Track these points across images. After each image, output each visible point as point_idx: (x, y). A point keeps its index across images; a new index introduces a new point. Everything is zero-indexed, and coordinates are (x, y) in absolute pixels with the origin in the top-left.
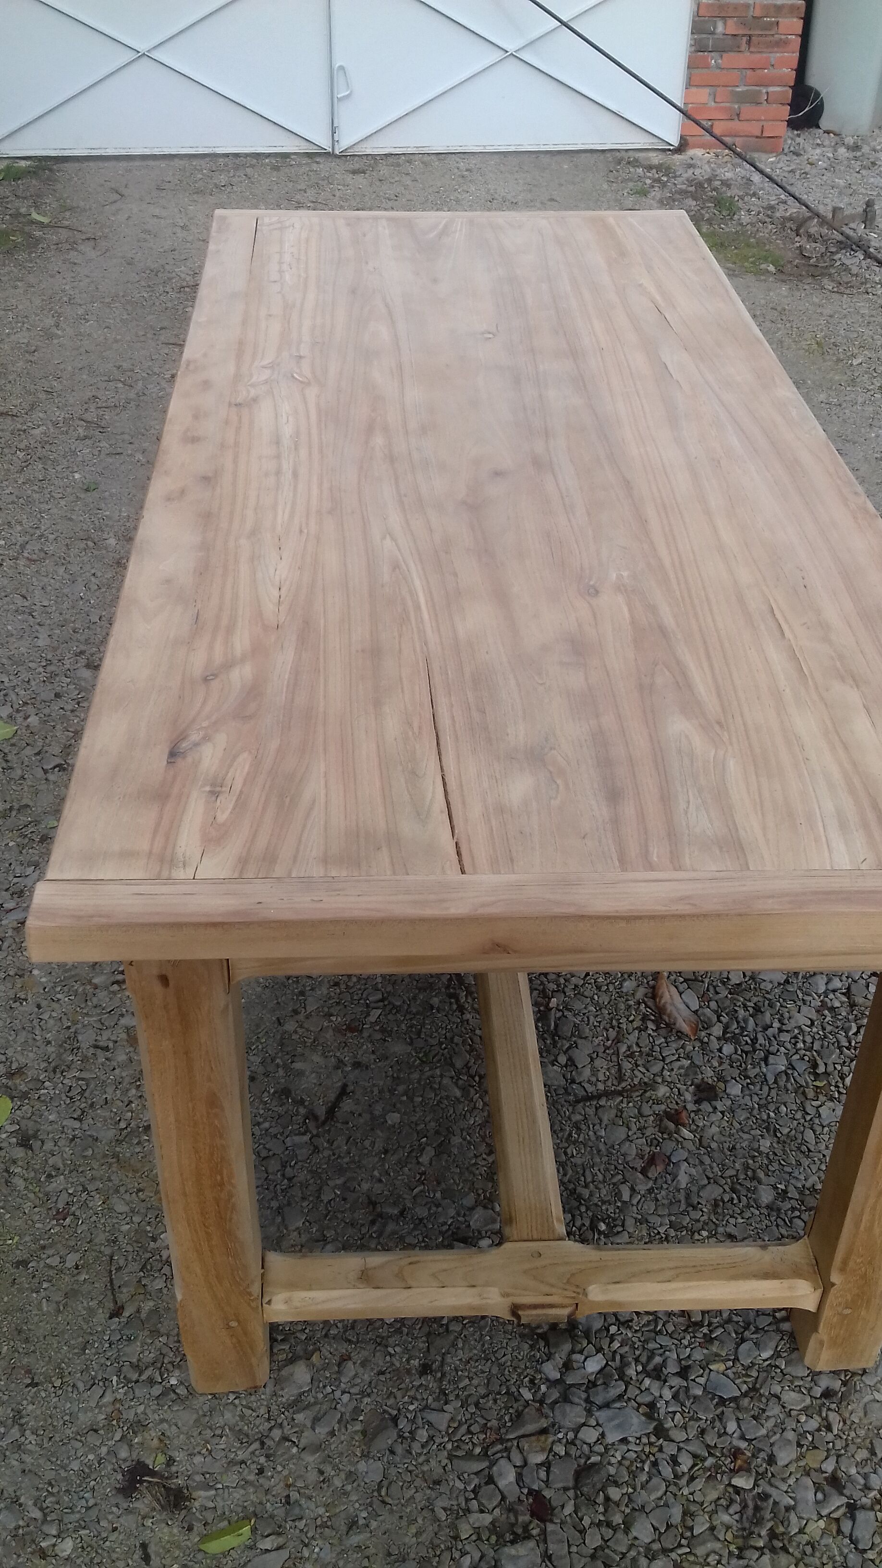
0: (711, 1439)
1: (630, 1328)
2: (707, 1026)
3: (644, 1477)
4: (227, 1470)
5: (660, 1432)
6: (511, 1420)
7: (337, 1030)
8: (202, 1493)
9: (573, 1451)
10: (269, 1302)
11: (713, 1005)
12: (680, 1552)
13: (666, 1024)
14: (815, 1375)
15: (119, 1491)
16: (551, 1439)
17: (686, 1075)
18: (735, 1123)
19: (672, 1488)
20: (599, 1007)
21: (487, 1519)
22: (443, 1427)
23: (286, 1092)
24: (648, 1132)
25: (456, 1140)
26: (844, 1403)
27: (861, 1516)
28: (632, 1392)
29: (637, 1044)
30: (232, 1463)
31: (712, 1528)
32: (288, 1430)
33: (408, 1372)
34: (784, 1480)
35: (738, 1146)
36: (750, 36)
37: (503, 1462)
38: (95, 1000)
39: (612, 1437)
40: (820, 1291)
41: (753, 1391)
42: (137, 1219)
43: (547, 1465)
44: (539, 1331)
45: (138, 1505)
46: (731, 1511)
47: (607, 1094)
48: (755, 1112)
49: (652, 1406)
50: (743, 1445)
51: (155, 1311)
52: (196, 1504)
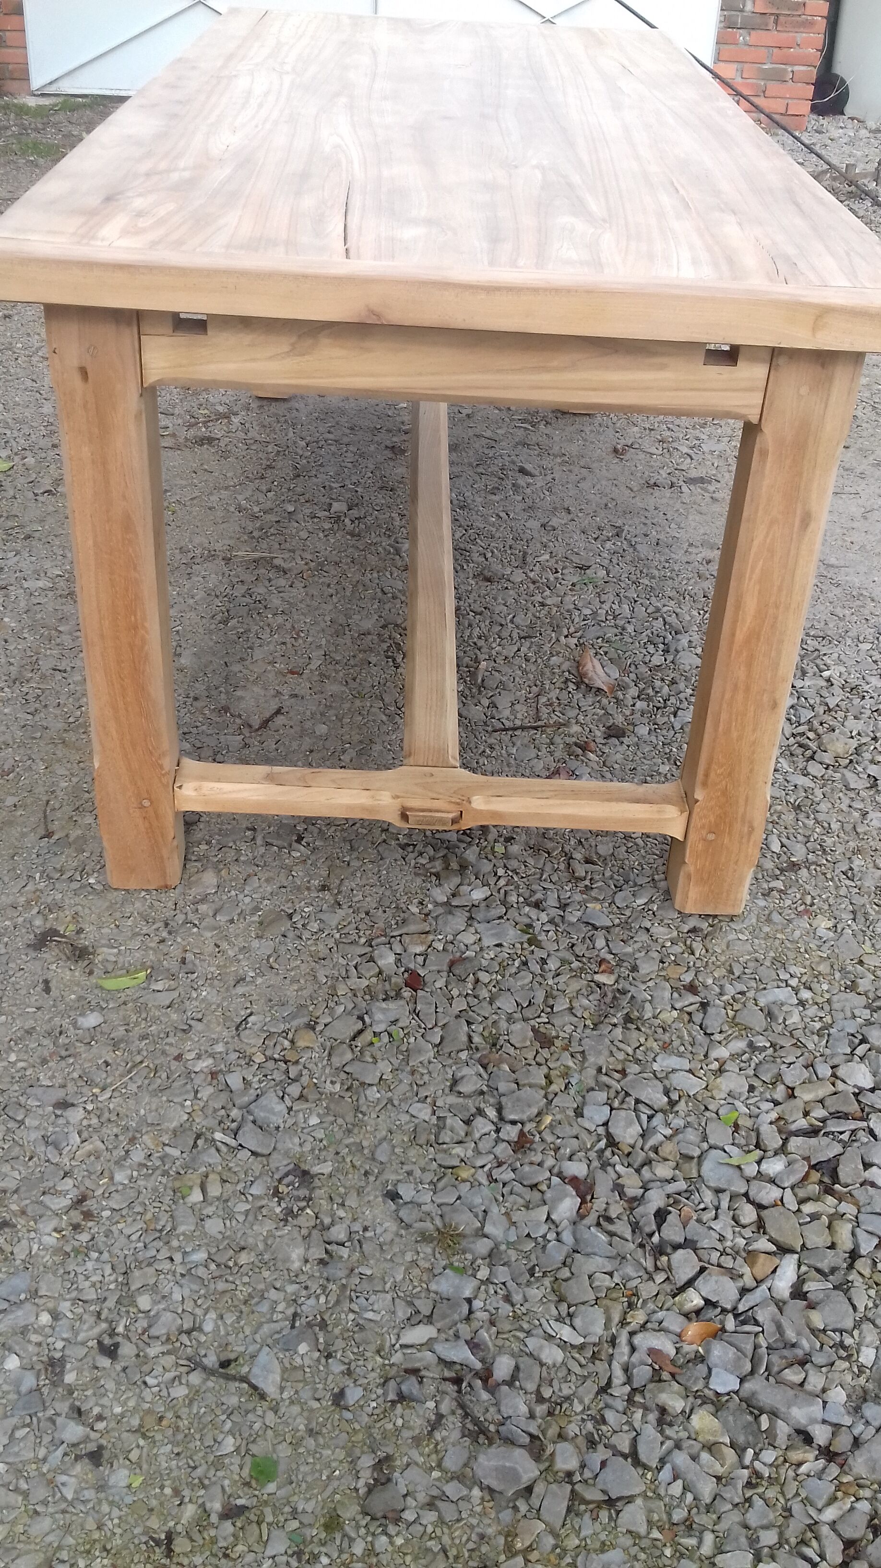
0: (580, 950)
1: (517, 874)
2: (623, 687)
3: (514, 970)
4: (131, 939)
5: (533, 941)
6: (397, 924)
7: (280, 673)
8: (105, 949)
9: (450, 947)
10: (180, 787)
11: (633, 676)
12: (538, 1020)
13: (587, 685)
14: (684, 916)
15: (29, 946)
16: (431, 937)
17: (599, 720)
18: (638, 753)
19: (539, 979)
20: (525, 672)
21: (365, 983)
22: (334, 924)
23: (226, 709)
24: (556, 754)
25: (377, 747)
26: (709, 938)
27: (711, 1010)
28: (513, 914)
29: (558, 699)
30: (138, 934)
31: (571, 1009)
32: (191, 916)
33: (308, 889)
34: (644, 982)
35: (639, 768)
36: (777, 15)
37: (385, 949)
38: (58, 641)
39: (487, 942)
40: (686, 814)
41: (626, 925)
42: (75, 780)
43: (425, 955)
44: (433, 870)
45: (44, 955)
46: (590, 998)
47: (523, 728)
48: (659, 747)
49: (529, 926)
50: (610, 957)
51: (83, 838)
52: (100, 958)
